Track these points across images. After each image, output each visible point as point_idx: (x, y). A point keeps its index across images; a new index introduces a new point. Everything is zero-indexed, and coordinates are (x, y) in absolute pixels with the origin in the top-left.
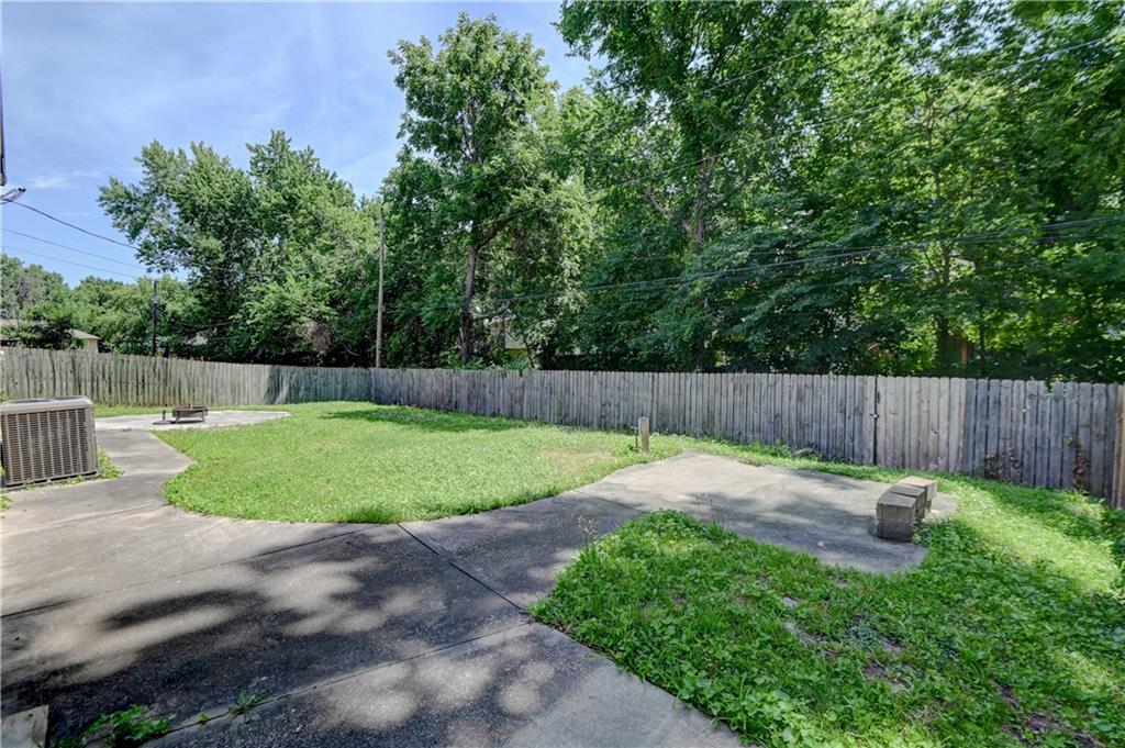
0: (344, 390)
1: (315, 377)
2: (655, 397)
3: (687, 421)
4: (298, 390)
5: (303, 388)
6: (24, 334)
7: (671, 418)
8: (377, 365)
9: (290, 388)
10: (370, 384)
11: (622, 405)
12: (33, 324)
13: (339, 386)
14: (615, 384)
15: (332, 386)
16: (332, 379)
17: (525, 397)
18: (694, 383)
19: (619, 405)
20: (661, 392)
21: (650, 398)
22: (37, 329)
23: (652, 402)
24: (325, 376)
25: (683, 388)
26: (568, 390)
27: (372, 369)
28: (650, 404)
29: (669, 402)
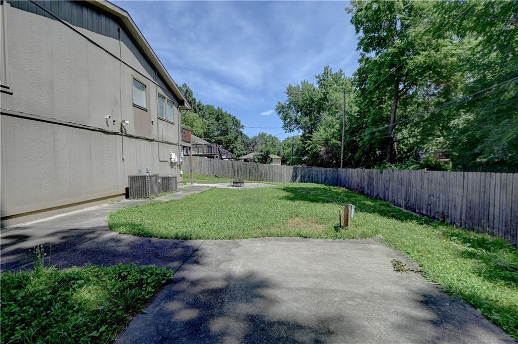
0: (325, 179)
1: (312, 172)
2: (465, 193)
3: (491, 217)
4: (305, 178)
5: (307, 176)
6: (258, 157)
7: (477, 212)
8: (341, 166)
9: (301, 177)
10: (338, 176)
11: (441, 197)
12: (260, 153)
13: (323, 177)
14: (437, 180)
15: (320, 176)
16: (320, 173)
17: (390, 187)
18: (498, 182)
19: (439, 197)
20: (470, 188)
21: (461, 194)
22: (262, 155)
23: (463, 197)
24: (317, 171)
25: (488, 187)
26: (410, 183)
27: (339, 169)
28: (461, 198)
29: (475, 198)
